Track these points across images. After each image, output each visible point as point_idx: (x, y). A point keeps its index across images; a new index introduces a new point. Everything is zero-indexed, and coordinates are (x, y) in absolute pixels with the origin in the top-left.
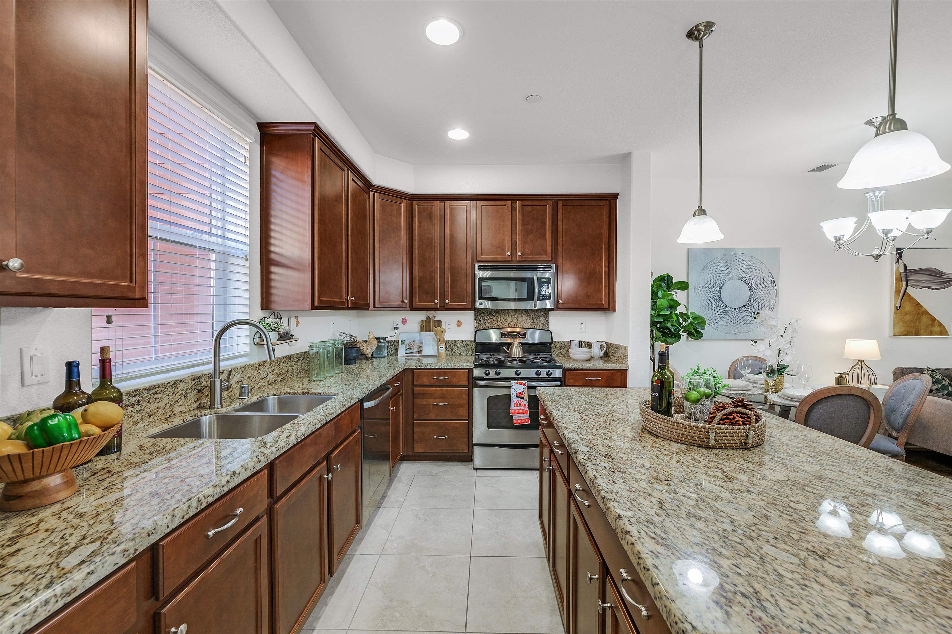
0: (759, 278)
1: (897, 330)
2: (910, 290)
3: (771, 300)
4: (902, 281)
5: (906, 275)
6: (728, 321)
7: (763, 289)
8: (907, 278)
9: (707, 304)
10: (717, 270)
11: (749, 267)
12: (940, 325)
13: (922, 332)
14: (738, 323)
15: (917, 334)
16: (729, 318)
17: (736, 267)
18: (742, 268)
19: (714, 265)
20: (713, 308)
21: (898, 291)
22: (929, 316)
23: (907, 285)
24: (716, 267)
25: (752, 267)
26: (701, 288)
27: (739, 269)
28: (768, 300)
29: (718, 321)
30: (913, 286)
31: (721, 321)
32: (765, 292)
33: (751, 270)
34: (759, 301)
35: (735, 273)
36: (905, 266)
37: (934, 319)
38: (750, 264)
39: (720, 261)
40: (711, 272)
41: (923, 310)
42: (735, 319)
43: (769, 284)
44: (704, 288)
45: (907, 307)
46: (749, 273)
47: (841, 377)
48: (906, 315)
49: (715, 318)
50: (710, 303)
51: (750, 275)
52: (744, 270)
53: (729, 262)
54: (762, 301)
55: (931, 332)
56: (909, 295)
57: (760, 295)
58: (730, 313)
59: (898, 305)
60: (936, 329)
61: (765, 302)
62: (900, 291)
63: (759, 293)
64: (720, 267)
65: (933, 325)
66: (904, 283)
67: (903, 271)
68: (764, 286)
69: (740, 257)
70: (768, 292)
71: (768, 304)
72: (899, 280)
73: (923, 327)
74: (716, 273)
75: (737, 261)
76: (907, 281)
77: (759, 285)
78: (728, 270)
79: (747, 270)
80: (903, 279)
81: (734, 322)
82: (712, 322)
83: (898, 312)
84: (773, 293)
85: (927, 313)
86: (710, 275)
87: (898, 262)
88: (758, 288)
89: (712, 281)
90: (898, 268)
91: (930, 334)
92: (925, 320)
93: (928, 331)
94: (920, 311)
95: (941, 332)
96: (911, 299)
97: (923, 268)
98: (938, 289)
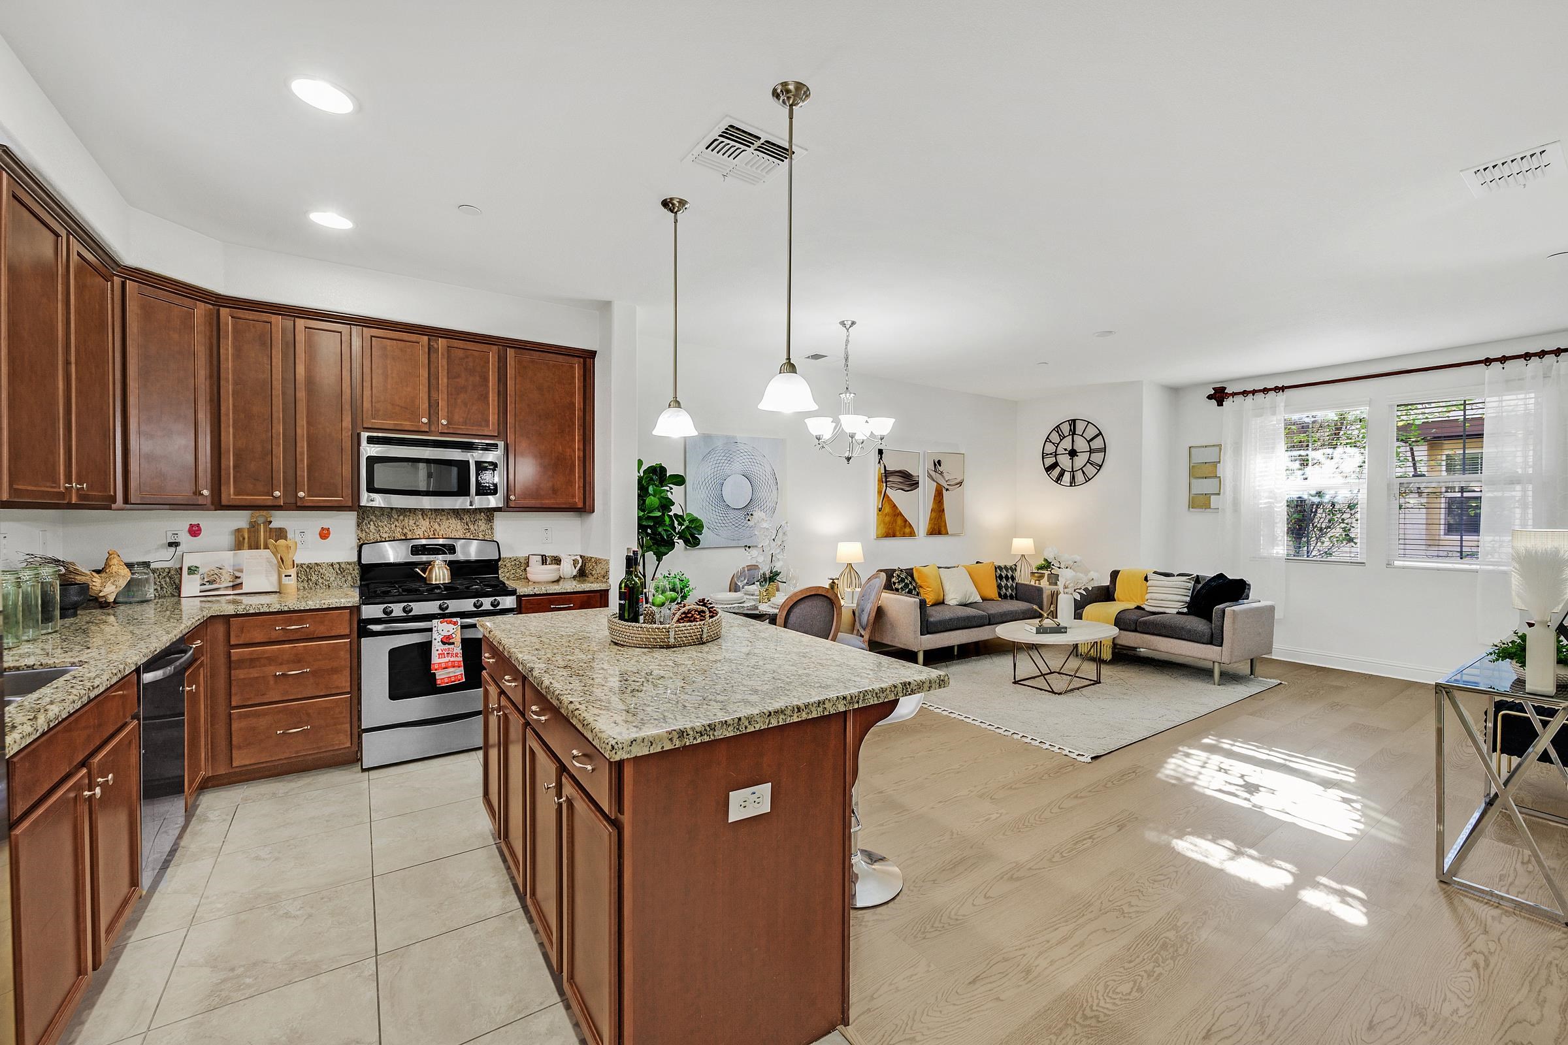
0: (760, 474)
1: (879, 532)
2: (889, 492)
3: (773, 500)
4: (882, 482)
5: (886, 476)
6: (730, 524)
7: (765, 487)
8: (886, 479)
9: (707, 504)
10: (718, 462)
11: (750, 460)
12: (910, 526)
13: (898, 533)
14: (740, 527)
15: (894, 536)
16: (731, 520)
17: (738, 460)
18: (744, 461)
19: (714, 455)
20: (714, 509)
21: (880, 492)
22: (902, 518)
23: (886, 486)
24: (717, 458)
25: (754, 460)
26: (701, 483)
27: (741, 462)
28: (770, 499)
29: (719, 525)
30: (891, 487)
31: (723, 525)
32: (767, 491)
33: (753, 464)
34: (761, 500)
35: (737, 466)
36: (885, 467)
37: (906, 521)
38: (752, 457)
39: (721, 451)
40: (711, 464)
41: (899, 512)
42: (737, 521)
43: (772, 481)
44: (705, 484)
45: (887, 509)
46: (751, 467)
47: (833, 582)
48: (886, 517)
49: (717, 521)
50: (711, 503)
51: (752, 470)
52: (746, 464)
53: (730, 452)
54: (765, 501)
55: (904, 533)
56: (888, 497)
57: (763, 494)
58: (732, 514)
59: (880, 506)
60: (907, 530)
61: (767, 502)
63: (761, 491)
64: (721, 458)
65: (905, 527)
66: (885, 484)
67: (883, 472)
68: (766, 484)
69: (742, 448)
70: (770, 490)
71: (770, 504)
72: (880, 481)
73: (898, 528)
74: (717, 465)
75: (738, 452)
76: (886, 482)
77: (761, 482)
78: (729, 462)
79: (749, 464)
80: (884, 480)
81: (737, 525)
82: (713, 526)
83: (880, 513)
84: (775, 492)
85: (900, 515)
86: (710, 468)
87: (879, 462)
88: (760, 485)
89: (712, 475)
90: (880, 469)
91: (904, 535)
92: (899, 521)
93: (902, 533)
94: (896, 513)
95: (911, 533)
96: (890, 500)
97: (898, 469)
98: (908, 491)
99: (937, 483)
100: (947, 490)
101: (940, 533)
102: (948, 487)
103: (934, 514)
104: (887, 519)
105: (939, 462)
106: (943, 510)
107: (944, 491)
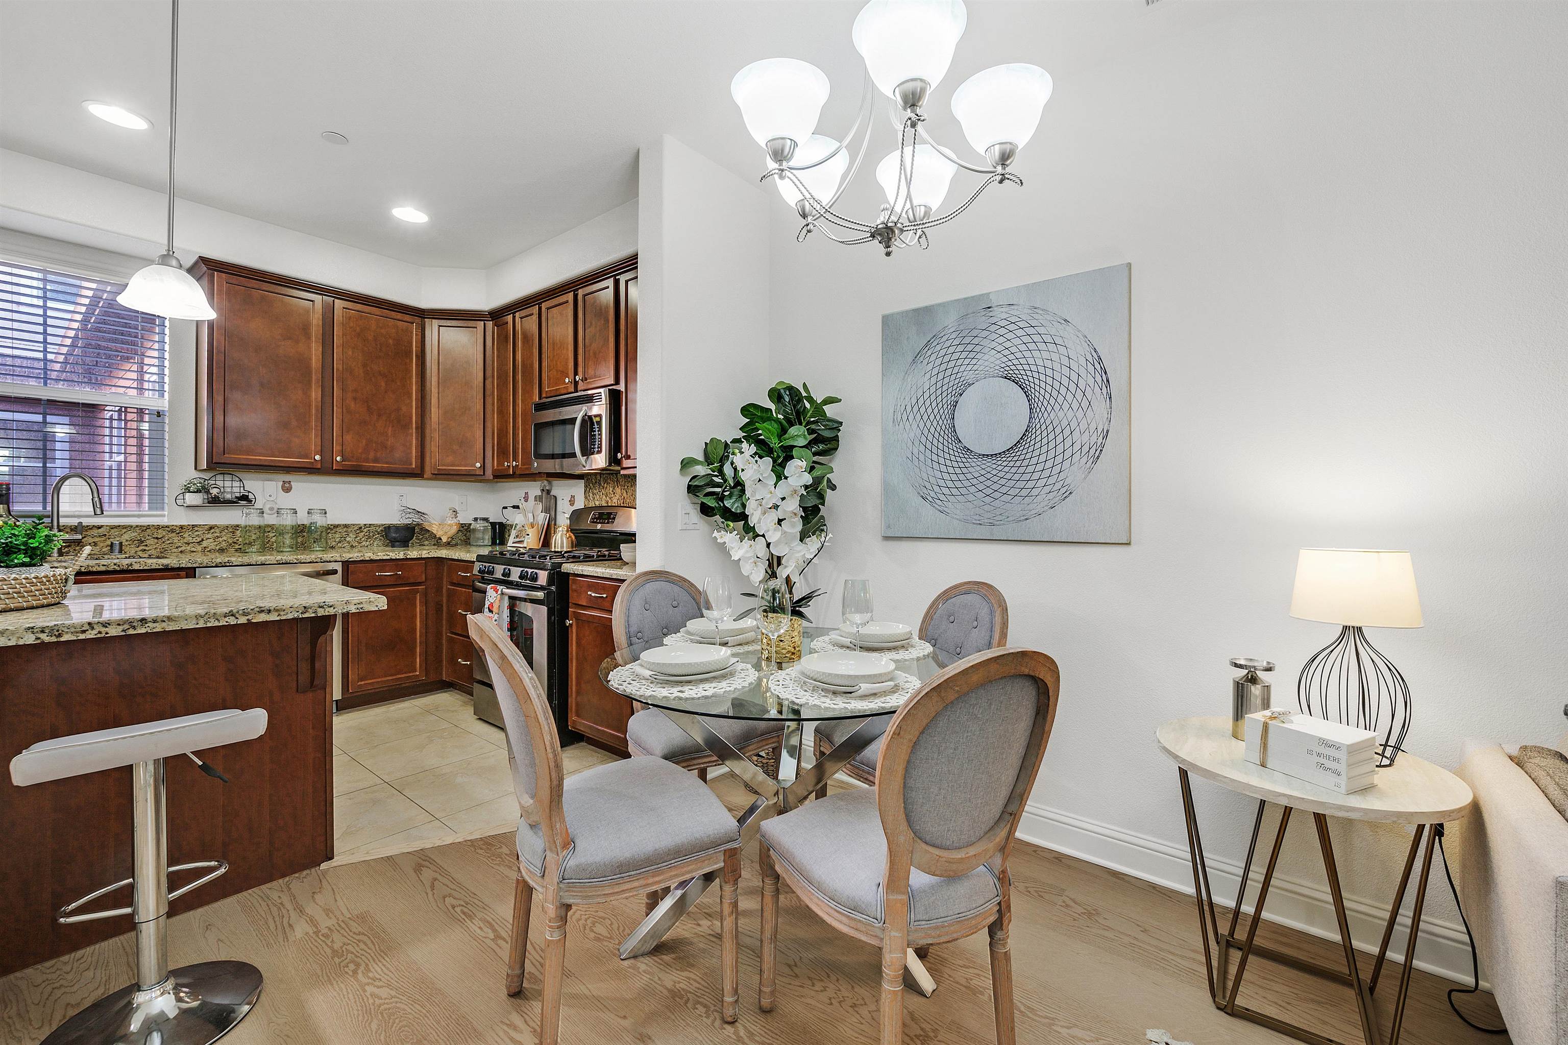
0: (1057, 367)
3: (1093, 427)
6: (973, 489)
7: (1069, 397)
9: (922, 448)
10: (947, 358)
11: (1026, 339)
14: (996, 495)
16: (975, 481)
17: (994, 344)
18: (1008, 344)
19: (938, 348)
20: (935, 457)
24: (942, 352)
25: (1037, 338)
26: (909, 409)
27: (999, 348)
28: (1083, 426)
29: (946, 491)
31: (954, 491)
32: (1075, 405)
34: (1058, 430)
35: (990, 360)
38: (1031, 331)
39: (954, 336)
40: (930, 366)
42: (989, 483)
43: (1088, 380)
44: (915, 409)
46: (1027, 354)
49: (941, 483)
50: (929, 445)
51: (1031, 361)
52: (1014, 350)
53: (974, 333)
54: (1067, 432)
57: (1061, 414)
58: (976, 468)
61: (1076, 434)
63: (1057, 407)
64: (951, 350)
68: (1072, 387)
69: (1004, 316)
70: (1085, 404)
71: (1085, 437)
74: (943, 367)
75: (993, 328)
77: (1056, 385)
78: (972, 355)
79: (1023, 347)
81: (989, 491)
82: (932, 494)
84: (1100, 406)
86: (928, 375)
88: (1055, 393)
89: (933, 389)
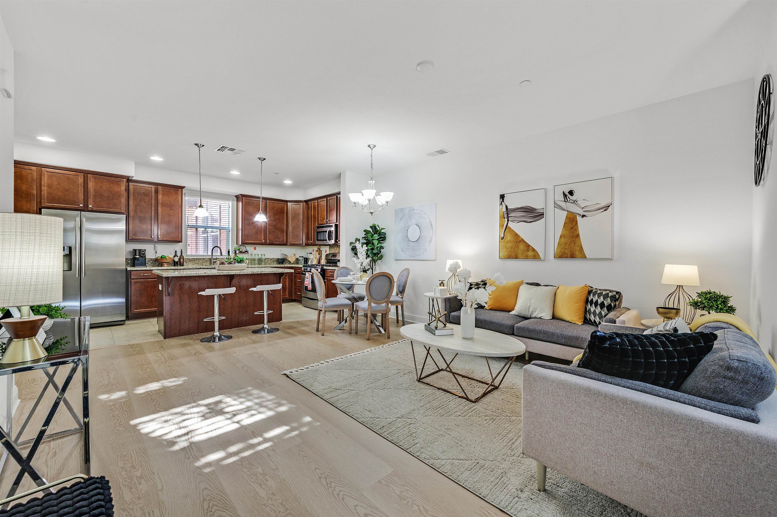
0: (424, 223)
1: (502, 254)
2: (511, 225)
4: (504, 218)
5: (507, 213)
6: (410, 249)
8: (508, 215)
10: (407, 220)
12: (534, 250)
13: (520, 256)
14: (414, 250)
15: (516, 258)
18: (417, 218)
20: (404, 242)
22: (525, 244)
23: (508, 220)
24: (406, 218)
26: (399, 230)
27: (415, 218)
28: (428, 236)
31: (407, 249)
32: (427, 232)
33: (420, 218)
34: (424, 237)
35: (414, 221)
36: (507, 207)
37: (529, 246)
38: (420, 215)
39: (407, 215)
41: (520, 239)
42: (413, 247)
43: (429, 226)
45: (509, 237)
46: (420, 220)
48: (508, 243)
49: (405, 247)
50: (403, 239)
51: (420, 222)
53: (411, 214)
55: (527, 256)
56: (510, 228)
58: (411, 244)
59: (502, 236)
60: (530, 253)
61: (427, 238)
62: (503, 226)
63: (424, 232)
65: (528, 250)
66: (506, 220)
67: (505, 210)
68: (427, 228)
69: (416, 211)
71: (429, 238)
73: (520, 252)
74: (406, 222)
75: (414, 214)
76: (508, 217)
77: (424, 227)
78: (411, 219)
80: (506, 216)
82: (404, 250)
84: (431, 232)
85: (523, 241)
86: (403, 223)
88: (424, 229)
89: (404, 226)
90: (502, 208)
91: (527, 258)
92: (522, 246)
93: (524, 255)
94: (518, 239)
95: (535, 256)
96: (512, 231)
97: (519, 206)
98: (531, 222)
99: (568, 211)
100: (583, 216)
101: (573, 256)
102: (585, 213)
103: (563, 240)
104: (509, 245)
105: (571, 193)
106: (578, 236)
107: (579, 219)
